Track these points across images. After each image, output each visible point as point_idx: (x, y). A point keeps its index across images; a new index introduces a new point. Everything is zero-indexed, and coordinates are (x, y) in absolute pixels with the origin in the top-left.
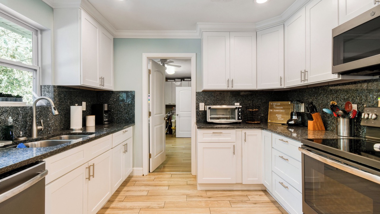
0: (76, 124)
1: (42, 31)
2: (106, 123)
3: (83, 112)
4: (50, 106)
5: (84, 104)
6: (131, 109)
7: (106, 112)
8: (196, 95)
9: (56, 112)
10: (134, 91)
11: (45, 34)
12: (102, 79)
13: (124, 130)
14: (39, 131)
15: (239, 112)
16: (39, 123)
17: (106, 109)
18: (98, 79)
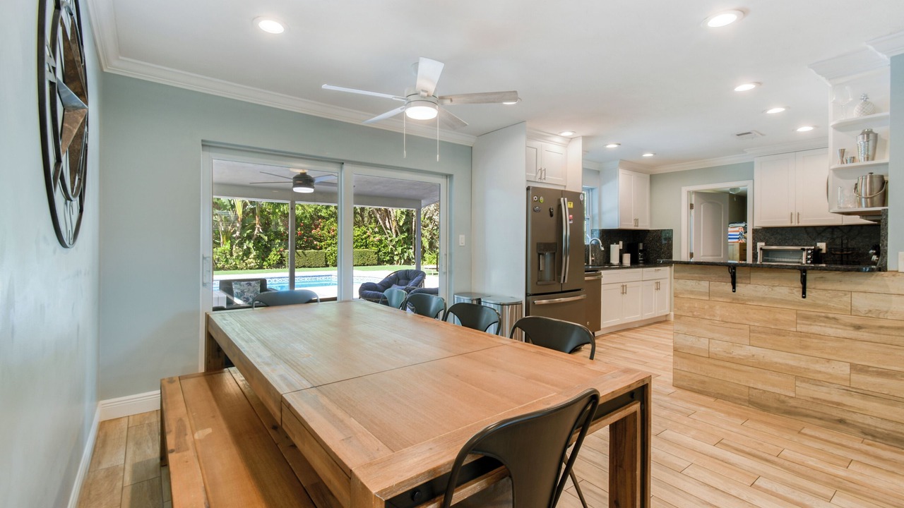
0: (615, 259)
1: (592, 189)
2: (641, 262)
3: (620, 250)
4: (599, 244)
5: (621, 243)
6: (668, 249)
7: (641, 251)
8: (753, 233)
9: (603, 249)
10: (672, 230)
11: (594, 191)
12: (636, 220)
13: (657, 268)
14: (593, 261)
15: (808, 254)
16: (592, 256)
17: (641, 248)
18: (633, 221)
